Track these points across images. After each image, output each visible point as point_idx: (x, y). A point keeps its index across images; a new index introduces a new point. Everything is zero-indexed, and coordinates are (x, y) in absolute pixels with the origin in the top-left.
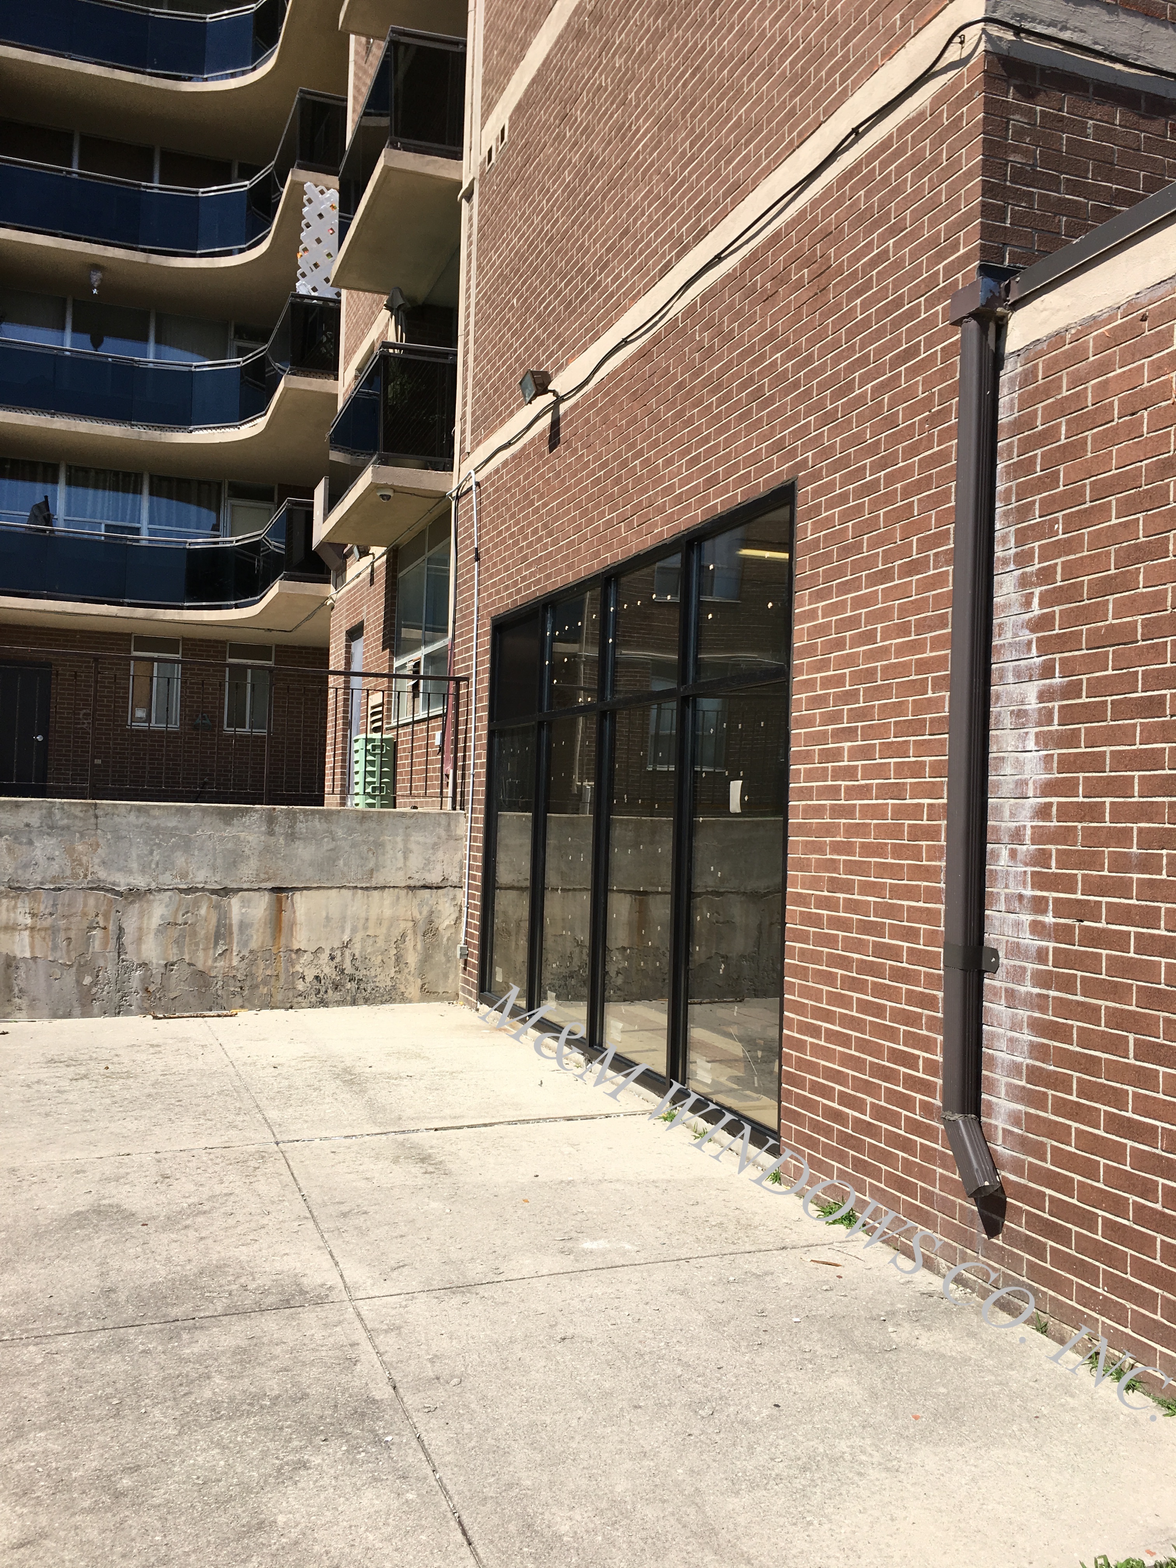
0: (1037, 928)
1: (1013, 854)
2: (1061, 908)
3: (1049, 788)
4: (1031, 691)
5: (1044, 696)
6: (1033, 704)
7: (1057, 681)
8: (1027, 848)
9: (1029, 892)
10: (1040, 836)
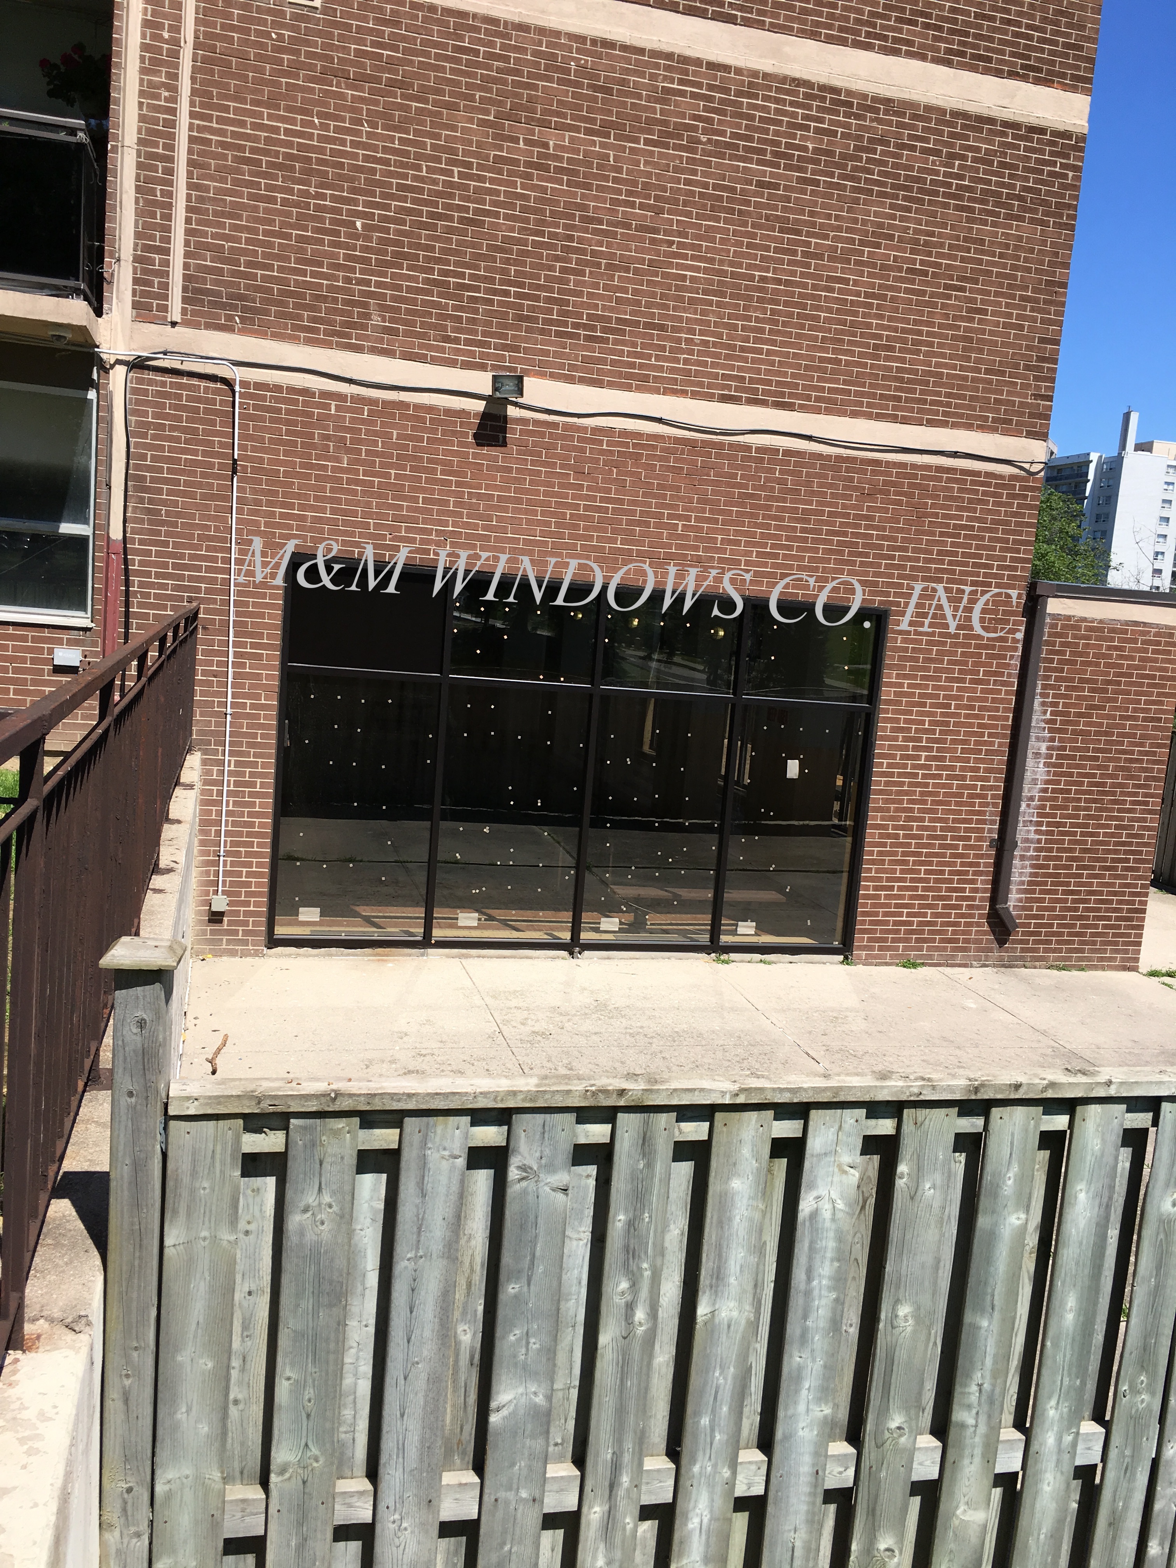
0: (1037, 832)
1: (1028, 806)
2: (1049, 824)
3: (1047, 782)
4: (1043, 747)
5: (1048, 748)
6: (1043, 750)
7: (1056, 744)
8: (1036, 803)
9: (1035, 819)
10: (1041, 799)
